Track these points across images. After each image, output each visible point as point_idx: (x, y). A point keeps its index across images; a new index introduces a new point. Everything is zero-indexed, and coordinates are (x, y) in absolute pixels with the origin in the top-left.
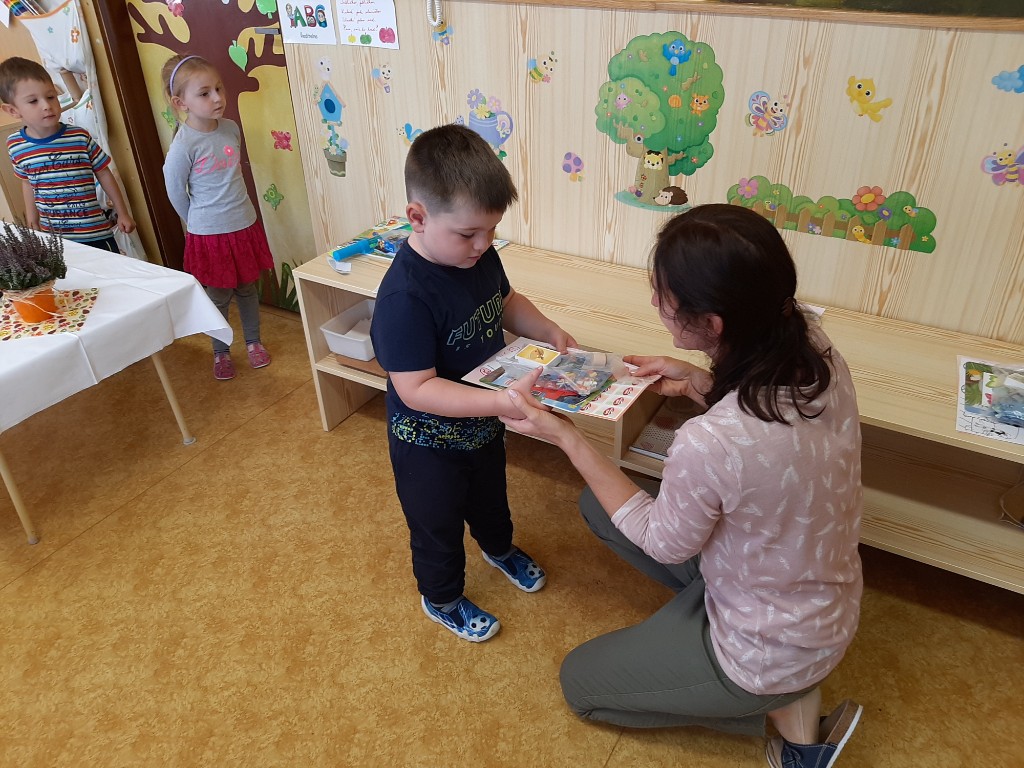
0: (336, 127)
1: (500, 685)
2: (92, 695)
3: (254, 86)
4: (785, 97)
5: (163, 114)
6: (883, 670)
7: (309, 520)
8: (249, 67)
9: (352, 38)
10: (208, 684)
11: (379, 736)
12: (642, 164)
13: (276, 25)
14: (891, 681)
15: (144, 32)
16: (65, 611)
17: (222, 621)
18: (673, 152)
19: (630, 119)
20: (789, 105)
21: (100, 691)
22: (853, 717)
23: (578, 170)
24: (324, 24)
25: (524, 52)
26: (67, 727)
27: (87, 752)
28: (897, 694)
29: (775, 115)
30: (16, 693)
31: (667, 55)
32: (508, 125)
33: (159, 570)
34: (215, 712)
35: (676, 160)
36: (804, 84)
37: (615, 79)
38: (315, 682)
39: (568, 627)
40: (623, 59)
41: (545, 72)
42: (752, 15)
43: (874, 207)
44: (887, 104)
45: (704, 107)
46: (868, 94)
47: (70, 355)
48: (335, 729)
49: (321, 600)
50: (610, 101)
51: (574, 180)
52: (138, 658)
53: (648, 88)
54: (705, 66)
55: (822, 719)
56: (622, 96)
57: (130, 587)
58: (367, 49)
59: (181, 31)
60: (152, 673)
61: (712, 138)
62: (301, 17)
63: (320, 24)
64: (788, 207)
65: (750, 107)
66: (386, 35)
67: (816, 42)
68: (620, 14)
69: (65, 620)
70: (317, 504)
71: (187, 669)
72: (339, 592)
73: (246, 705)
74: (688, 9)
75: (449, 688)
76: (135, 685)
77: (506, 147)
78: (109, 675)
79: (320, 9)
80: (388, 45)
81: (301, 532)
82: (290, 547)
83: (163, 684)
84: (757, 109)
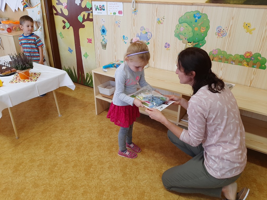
0: (105, 36)
1: (145, 181)
2: (31, 178)
3: (83, 26)
4: (226, 28)
5: (59, 34)
6: (252, 183)
7: (92, 136)
8: (83, 22)
9: (111, 13)
10: (64, 177)
11: (111, 193)
12: (186, 45)
13: (91, 11)
14: (255, 186)
15: (56, 13)
16: (25, 156)
17: (68, 161)
18: (195, 42)
19: (184, 34)
20: (227, 30)
22: (247, 192)
23: (169, 47)
24: (104, 10)
25: (156, 16)
26: (24, 186)
27: (29, 193)
28: (257, 189)
29: (223, 32)
30: (10, 176)
31: (195, 16)
32: (150, 35)
33: (51, 147)
34: (65, 184)
35: (196, 45)
36: (232, 24)
37: (180, 23)
38: (93, 178)
39: (163, 167)
40: (183, 18)
41: (161, 21)
42: (218, 6)
43: (249, 57)
44: (254, 29)
45: (204, 30)
46: (249, 27)
47: (33, 88)
48: (98, 191)
49: (95, 157)
50: (179, 29)
51: (167, 50)
52: (44, 169)
53: (189, 26)
54: (205, 19)
55: (237, 193)
56: (182, 28)
57: (43, 151)
58: (115, 16)
59: (66, 13)
60: (48, 173)
61: (206, 39)
62: (98, 8)
63: (103, 10)
64: (226, 57)
65: (217, 30)
66: (120, 12)
67: (235, 13)
68: (183, 6)
69: (25, 158)
70: (94, 133)
71: (58, 173)
72: (100, 155)
73: (74, 183)
74: (201, 5)
75: (130, 181)
76: (43, 176)
77: (150, 41)
78: (36, 173)
79: (103, 6)
80: (120, 15)
81: (89, 139)
82: (87, 143)
83: (51, 176)
84: (219, 31)
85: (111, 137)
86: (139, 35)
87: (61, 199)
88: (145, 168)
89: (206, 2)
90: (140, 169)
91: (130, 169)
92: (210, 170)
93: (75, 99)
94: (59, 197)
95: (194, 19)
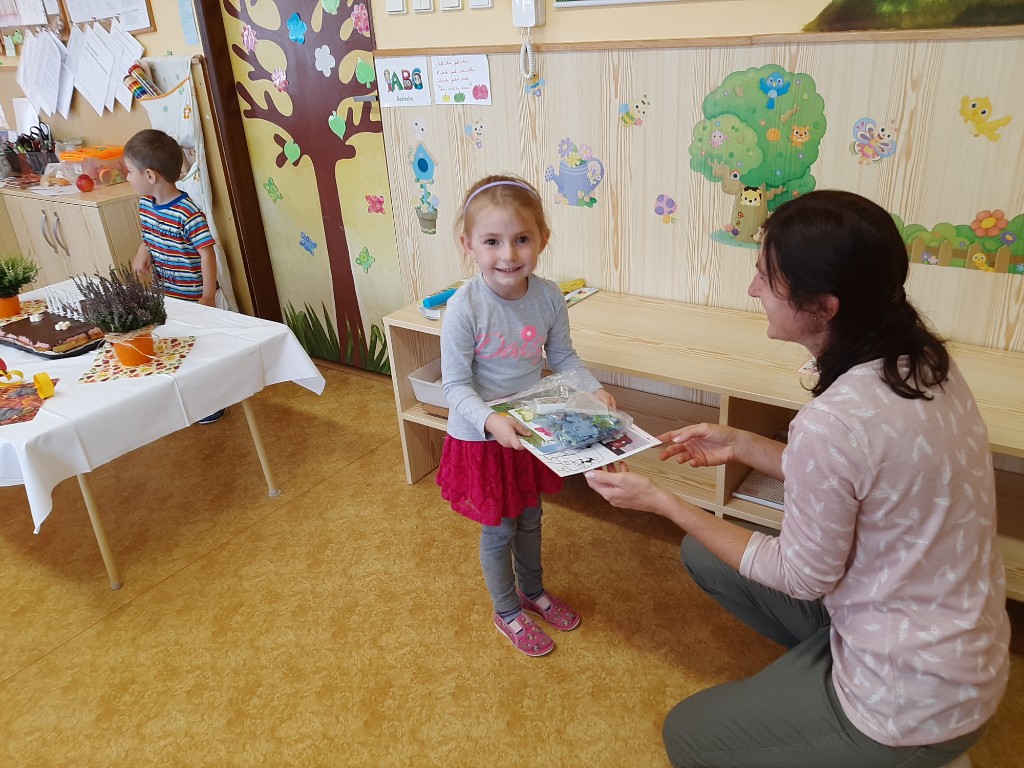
0: (428, 186)
2: (163, 743)
3: (350, 152)
4: (893, 122)
5: (265, 185)
7: (391, 570)
8: (347, 135)
9: (446, 98)
10: (283, 735)
12: (738, 201)
13: (375, 93)
15: (250, 108)
16: (142, 656)
17: (299, 670)
18: (772, 186)
19: (726, 157)
21: (171, 739)
23: (671, 212)
24: (420, 86)
25: (616, 97)
29: (882, 141)
30: (88, 737)
31: (764, 88)
32: (598, 171)
33: (238, 617)
35: (775, 196)
36: (912, 107)
37: (710, 116)
38: (394, 738)
40: (718, 96)
41: (637, 115)
42: (854, 41)
43: (995, 233)
44: (1006, 121)
45: (805, 138)
46: (984, 113)
47: (164, 396)
49: (402, 652)
50: (705, 139)
51: (666, 222)
52: (212, 706)
53: (744, 124)
54: (806, 96)
56: (717, 133)
57: (208, 633)
58: (460, 107)
59: (285, 107)
60: (225, 722)
61: (814, 170)
62: (398, 81)
63: (416, 86)
65: (855, 134)
66: (480, 92)
67: (924, 63)
68: (715, 52)
69: (141, 665)
70: (399, 555)
71: (261, 719)
72: (421, 644)
73: (321, 759)
74: (786, 41)
75: (538, 749)
76: (207, 734)
77: (596, 193)
78: (182, 722)
79: (417, 72)
80: (481, 102)
81: (382, 583)
82: (371, 597)
83: (236, 733)
84: (863, 136)
85: (463, 569)
86: (557, 173)
88: (598, 692)
89: (807, 29)
90: (576, 698)
91: (539, 696)
92: (857, 710)
95: (762, 99)
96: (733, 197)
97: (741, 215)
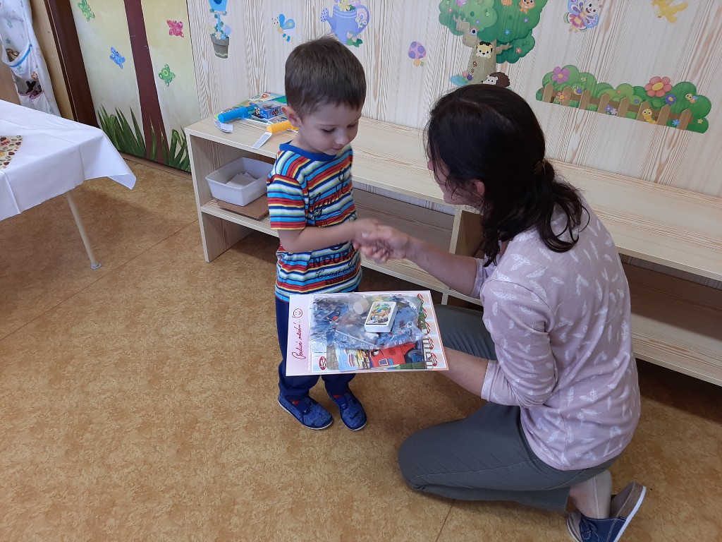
0: (221, 16)
1: (353, 466)
2: (11, 471)
6: (651, 458)
7: (194, 331)
10: (111, 462)
11: (255, 507)
12: (474, 52)
14: (658, 467)
17: (122, 410)
18: (501, 43)
19: (468, 15)
21: (18, 468)
22: (639, 496)
23: (421, 57)
27: (5, 520)
28: (664, 477)
29: (589, 14)
32: (365, 17)
33: (70, 368)
34: (117, 486)
35: (503, 51)
38: (201, 462)
43: (662, 94)
44: (683, 7)
45: (531, 6)
48: (218, 502)
49: (204, 395)
51: (417, 65)
52: (52, 440)
55: (613, 497)
57: (46, 381)
60: (63, 453)
61: (535, 32)
64: (592, 91)
65: (569, 8)
70: (200, 318)
71: (93, 450)
72: (220, 389)
73: (143, 480)
75: (311, 468)
76: (49, 463)
77: (362, 36)
78: (27, 454)
81: (188, 340)
82: (179, 352)
83: (73, 462)
84: (575, 8)
85: (251, 330)
86: (331, 15)
87: (105, 531)
92: (540, 446)
93: (140, 212)
94: (100, 528)
96: (470, 49)
97: (475, 64)
